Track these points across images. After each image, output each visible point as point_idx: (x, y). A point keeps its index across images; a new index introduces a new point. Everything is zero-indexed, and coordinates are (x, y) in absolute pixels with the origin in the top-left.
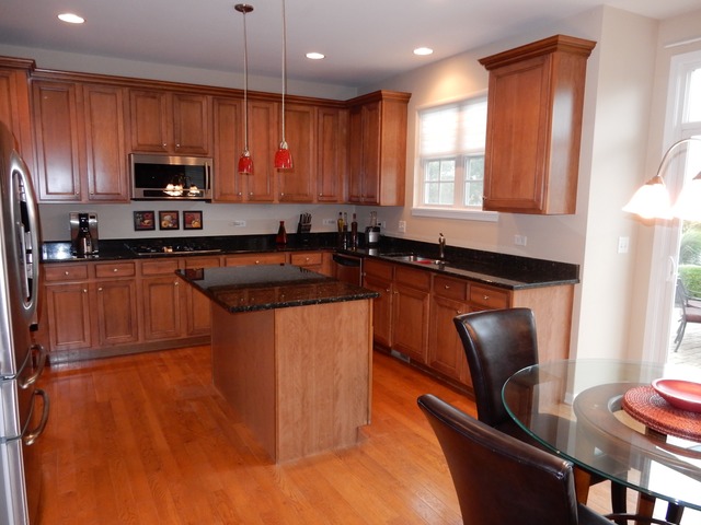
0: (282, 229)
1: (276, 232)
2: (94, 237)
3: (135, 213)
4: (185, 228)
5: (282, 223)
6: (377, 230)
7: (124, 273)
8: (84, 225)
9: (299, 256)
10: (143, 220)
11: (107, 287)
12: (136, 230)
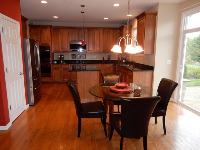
0: (104, 59)
1: (102, 59)
2: (63, 60)
3: (72, 55)
4: (82, 58)
5: (104, 57)
6: (125, 59)
7: (67, 67)
8: (61, 57)
9: (105, 65)
10: (73, 56)
11: (64, 69)
12: (72, 58)
